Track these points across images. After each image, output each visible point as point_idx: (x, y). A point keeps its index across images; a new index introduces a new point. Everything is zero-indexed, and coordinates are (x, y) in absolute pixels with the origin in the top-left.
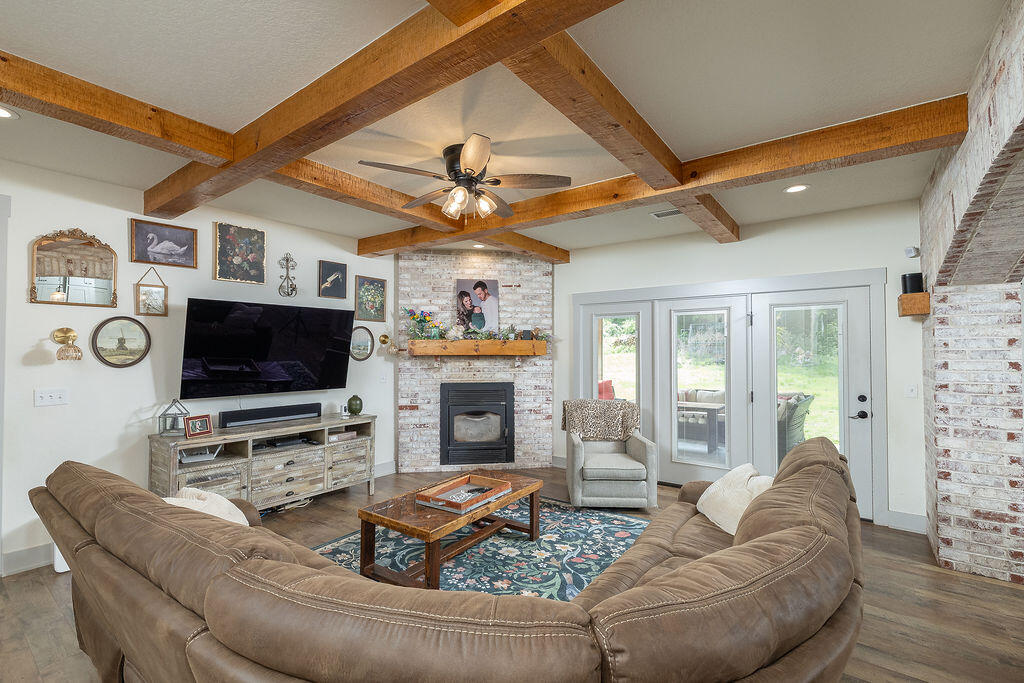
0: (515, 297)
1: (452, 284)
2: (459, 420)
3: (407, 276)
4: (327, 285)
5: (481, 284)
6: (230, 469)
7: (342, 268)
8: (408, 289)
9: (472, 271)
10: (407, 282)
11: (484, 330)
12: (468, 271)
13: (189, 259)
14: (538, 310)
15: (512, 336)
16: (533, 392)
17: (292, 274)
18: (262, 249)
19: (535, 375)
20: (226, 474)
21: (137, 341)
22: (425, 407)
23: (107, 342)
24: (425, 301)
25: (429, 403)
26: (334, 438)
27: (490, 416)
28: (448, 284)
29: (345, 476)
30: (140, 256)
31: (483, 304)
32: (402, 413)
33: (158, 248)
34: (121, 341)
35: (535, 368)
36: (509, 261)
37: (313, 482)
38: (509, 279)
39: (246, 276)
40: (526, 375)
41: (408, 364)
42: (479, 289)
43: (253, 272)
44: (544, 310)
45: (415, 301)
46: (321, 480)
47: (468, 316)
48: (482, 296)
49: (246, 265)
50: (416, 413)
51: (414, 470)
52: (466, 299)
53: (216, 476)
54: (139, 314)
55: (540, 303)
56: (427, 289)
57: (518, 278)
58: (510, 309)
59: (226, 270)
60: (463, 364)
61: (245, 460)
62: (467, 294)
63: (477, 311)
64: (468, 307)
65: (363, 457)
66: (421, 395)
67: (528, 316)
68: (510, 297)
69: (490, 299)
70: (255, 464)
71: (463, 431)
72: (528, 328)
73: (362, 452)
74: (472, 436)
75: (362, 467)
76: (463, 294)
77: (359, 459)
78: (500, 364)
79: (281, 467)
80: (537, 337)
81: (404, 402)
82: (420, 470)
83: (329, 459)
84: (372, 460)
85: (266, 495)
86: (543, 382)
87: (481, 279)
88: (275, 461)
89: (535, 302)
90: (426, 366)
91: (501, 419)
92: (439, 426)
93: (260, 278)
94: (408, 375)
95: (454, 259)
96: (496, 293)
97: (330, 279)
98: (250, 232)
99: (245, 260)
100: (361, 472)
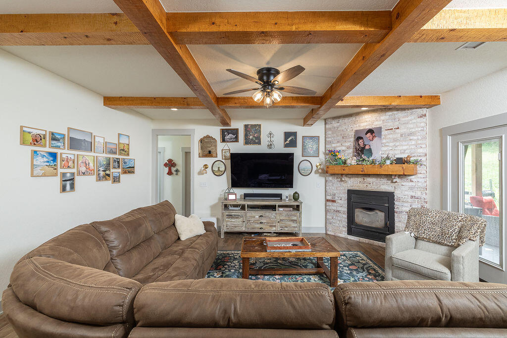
0: (395, 136)
1: (353, 133)
2: (358, 211)
3: (330, 132)
4: (287, 142)
5: (371, 131)
6: (239, 214)
7: (294, 134)
8: (330, 139)
9: (365, 124)
10: (330, 136)
11: (371, 159)
12: (362, 125)
13: (236, 140)
14: (413, 142)
15: (388, 162)
16: (410, 200)
17: (272, 139)
18: (260, 131)
19: (411, 188)
20: (238, 215)
21: (222, 169)
22: (339, 201)
23: (216, 169)
24: (338, 144)
25: (341, 199)
26: (281, 209)
27: (377, 211)
28: (350, 134)
29: (286, 227)
30: (224, 141)
31: (371, 143)
32: (328, 203)
33: (228, 137)
34: (219, 168)
35: (411, 184)
36: (390, 113)
37: (271, 226)
38: (390, 125)
39: (255, 143)
40: (403, 188)
41: (330, 178)
42: (369, 134)
43: (256, 141)
44: (419, 142)
45: (333, 145)
46: (275, 226)
47: (361, 151)
48: (371, 138)
49: (254, 139)
50: (335, 204)
51: (334, 234)
52: (361, 141)
53: (235, 215)
54: (223, 159)
55: (415, 138)
56: (340, 138)
57: (397, 123)
58: (391, 144)
59: (247, 142)
60: (360, 179)
61: (244, 211)
62: (361, 138)
63: (367, 147)
64: (362, 146)
65: (295, 220)
66: (337, 195)
67: (405, 148)
68: (391, 136)
69: (376, 139)
70: (248, 214)
71: (360, 218)
72: (404, 156)
73: (295, 218)
74: (366, 222)
75: (295, 225)
76: (358, 139)
77: (293, 221)
78: (384, 181)
79: (258, 217)
80: (408, 162)
81: (329, 198)
82: (337, 234)
83: (278, 218)
84: (300, 223)
85: (252, 227)
86: (418, 194)
87: (371, 127)
88: (256, 214)
89: (411, 138)
90: (339, 180)
91: (385, 214)
92: (346, 213)
93: (259, 143)
94: (331, 184)
95: (354, 119)
96: (380, 135)
97: (289, 140)
98: (255, 126)
99: (254, 137)
100: (294, 227)
